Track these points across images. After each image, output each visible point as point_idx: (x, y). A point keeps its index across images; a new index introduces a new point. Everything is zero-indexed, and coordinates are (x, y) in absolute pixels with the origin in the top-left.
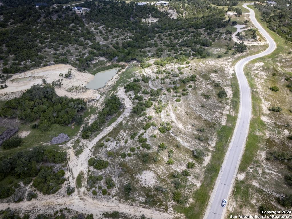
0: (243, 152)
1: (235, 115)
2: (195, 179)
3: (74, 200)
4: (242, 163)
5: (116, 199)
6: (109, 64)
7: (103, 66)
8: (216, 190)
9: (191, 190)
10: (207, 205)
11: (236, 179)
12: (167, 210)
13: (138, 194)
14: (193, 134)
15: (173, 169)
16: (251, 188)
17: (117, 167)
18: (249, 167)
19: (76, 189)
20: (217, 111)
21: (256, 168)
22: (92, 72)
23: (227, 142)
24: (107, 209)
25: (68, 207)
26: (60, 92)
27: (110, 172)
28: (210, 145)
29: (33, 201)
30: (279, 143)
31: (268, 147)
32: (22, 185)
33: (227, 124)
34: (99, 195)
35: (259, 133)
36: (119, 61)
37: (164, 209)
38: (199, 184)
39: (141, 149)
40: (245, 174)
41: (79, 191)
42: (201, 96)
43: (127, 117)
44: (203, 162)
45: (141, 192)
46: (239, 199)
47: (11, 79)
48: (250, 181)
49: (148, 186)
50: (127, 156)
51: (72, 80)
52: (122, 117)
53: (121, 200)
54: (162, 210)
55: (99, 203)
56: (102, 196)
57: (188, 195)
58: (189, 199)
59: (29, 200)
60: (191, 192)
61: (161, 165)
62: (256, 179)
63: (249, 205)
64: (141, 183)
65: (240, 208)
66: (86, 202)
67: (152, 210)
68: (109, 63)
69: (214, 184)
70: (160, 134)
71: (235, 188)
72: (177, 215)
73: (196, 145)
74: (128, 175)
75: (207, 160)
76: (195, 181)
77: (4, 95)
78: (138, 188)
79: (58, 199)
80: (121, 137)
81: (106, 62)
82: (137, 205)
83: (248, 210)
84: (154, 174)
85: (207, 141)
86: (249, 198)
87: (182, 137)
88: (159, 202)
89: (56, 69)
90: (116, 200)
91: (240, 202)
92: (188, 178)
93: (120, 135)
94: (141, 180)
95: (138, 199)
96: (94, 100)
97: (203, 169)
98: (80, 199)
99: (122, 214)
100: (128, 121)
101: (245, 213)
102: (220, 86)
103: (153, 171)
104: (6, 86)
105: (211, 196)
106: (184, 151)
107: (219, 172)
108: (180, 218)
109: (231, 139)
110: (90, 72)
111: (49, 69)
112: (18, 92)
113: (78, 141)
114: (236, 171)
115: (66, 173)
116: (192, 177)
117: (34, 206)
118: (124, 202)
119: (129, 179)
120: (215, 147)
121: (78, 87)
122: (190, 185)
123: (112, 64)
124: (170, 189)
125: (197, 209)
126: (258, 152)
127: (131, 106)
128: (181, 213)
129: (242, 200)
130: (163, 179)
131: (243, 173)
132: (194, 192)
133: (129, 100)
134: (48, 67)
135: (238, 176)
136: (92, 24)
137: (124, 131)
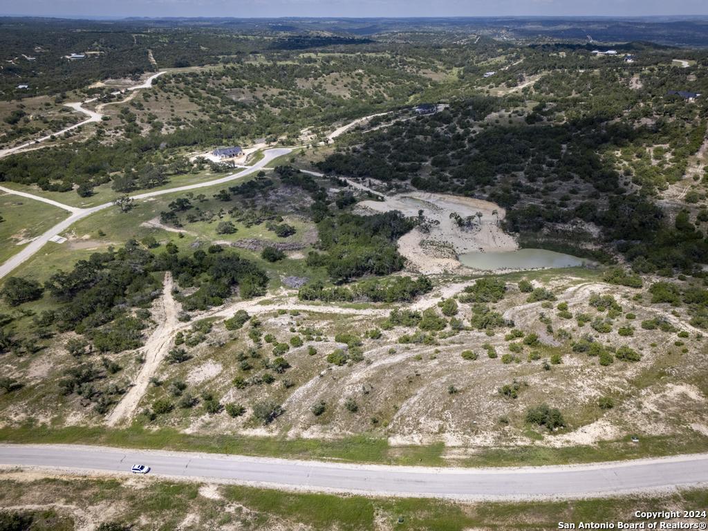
0: (293, 489)
2: (202, 424)
3: (172, 326)
4: (253, 491)
6: (589, 246)
7: (572, 244)
9: (178, 424)
11: (202, 483)
12: (140, 406)
15: (227, 392)
16: (178, 513)
18: (240, 505)
21: (237, 519)
22: (525, 242)
23: (321, 455)
27: (219, 336)
28: (306, 429)
33: (395, 447)
38: (189, 431)
40: (220, 499)
44: (250, 428)
45: (178, 373)
46: (149, 493)
47: (405, 195)
48: (196, 510)
49: (189, 377)
51: (464, 234)
54: (142, 402)
57: (168, 423)
58: (157, 426)
60: (172, 426)
62: (204, 520)
63: (135, 513)
64: (196, 369)
65: (127, 497)
66: (167, 337)
67: (143, 392)
68: (595, 245)
71: (177, 484)
72: (130, 420)
73: (301, 409)
74: (212, 352)
76: (198, 424)
77: (363, 209)
78: (186, 368)
81: (592, 240)
83: (122, 510)
84: (214, 376)
85: (318, 423)
86: (153, 512)
87: (320, 385)
91: (143, 496)
92: (205, 415)
94: (202, 367)
95: (166, 374)
97: (230, 432)
101: (116, 506)
103: (222, 373)
104: (383, 200)
107: (219, 454)
108: (124, 424)
109: (337, 461)
110: (520, 239)
114: (225, 482)
116: (207, 419)
119: (204, 355)
121: (451, 247)
122: (188, 421)
128: (132, 423)
129: (146, 499)
131: (222, 495)
132: (174, 429)
134: (469, 199)
135: (211, 486)
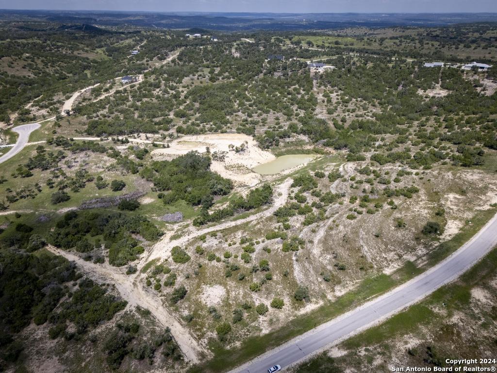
0: (378, 323)
1: (424, 267)
2: (268, 323)
3: (127, 281)
5: (162, 300)
6: (308, 147)
7: (299, 148)
8: (281, 350)
9: (250, 332)
10: (251, 360)
11: (324, 352)
12: (200, 339)
13: (186, 306)
14: (324, 268)
15: (252, 298)
17: (194, 267)
18: (364, 348)
19: (138, 273)
20: (394, 250)
21: (375, 355)
22: (277, 153)
23: (364, 298)
24: (144, 306)
25: (116, 285)
26: (216, 167)
27: (182, 270)
28: (335, 291)
29: (98, 265)
30: (466, 341)
31: (435, 337)
32: (103, 247)
33: (392, 275)
34: (151, 288)
35: (439, 310)
36: (326, 146)
37: (198, 335)
38: (265, 331)
39: (239, 259)
40: (348, 352)
41: (139, 276)
42: (392, 222)
43: (264, 218)
44: (301, 308)
45: (193, 306)
47: (179, 140)
48: (345, 366)
49: (206, 303)
50: (215, 261)
51: (242, 156)
52: (258, 216)
53: (166, 303)
54: (195, 336)
55: (144, 296)
56: (153, 290)
57: (241, 336)
58: (237, 342)
59: (95, 263)
60: (247, 335)
61: (243, 287)
62: (358, 368)
64: (202, 296)
66: (136, 289)
67: (185, 331)
68: (310, 146)
69: (286, 342)
70: (279, 251)
71: (310, 362)
72: (206, 351)
73: (313, 283)
74: (196, 281)
75: (310, 308)
76: (265, 325)
77: (160, 155)
78: (193, 299)
79: (117, 273)
80: (233, 237)
81: (307, 143)
82: (175, 317)
84: (224, 293)
85: (334, 285)
87: (304, 266)
88: (200, 325)
89: (234, 139)
90: (160, 300)
92: (260, 318)
93: (235, 235)
94: (205, 293)
95: (183, 310)
96: (246, 186)
97: (291, 317)
98: (133, 283)
99: (153, 317)
100: (260, 223)
102: (444, 217)
103: (227, 289)
104: (168, 147)
105: (266, 353)
106: (289, 283)
107: (309, 331)
108: (207, 356)
109: (376, 297)
110: (273, 152)
111: (226, 137)
112: (174, 155)
113: (188, 225)
114: (338, 342)
115: (145, 252)
116: (265, 319)
117: (94, 270)
118: (166, 307)
119: (194, 286)
120: (339, 298)
121: (244, 166)
122: (255, 327)
123: (314, 148)
124: (226, 319)
125: (234, 357)
126: (405, 336)
127: (281, 206)
128: (212, 351)
130: (229, 304)
131: (346, 349)
132: (252, 337)
133: (286, 198)
134: (225, 134)
135: (333, 349)
136: (325, 88)
137: (243, 232)
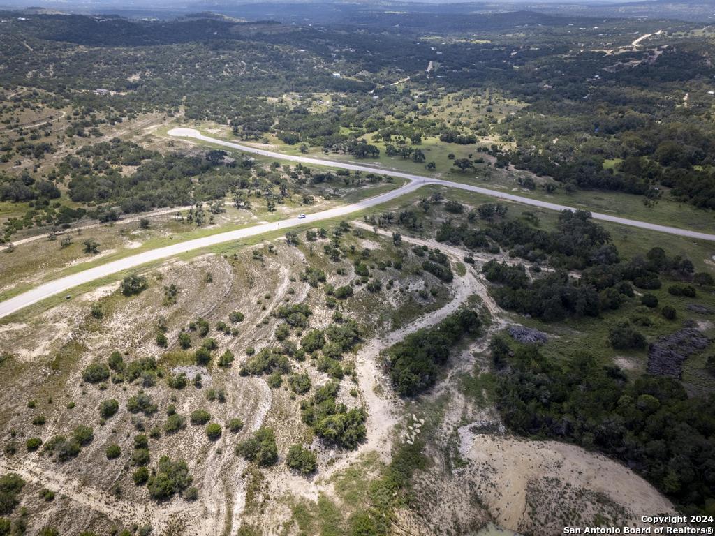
14: (275, 259)
43: (377, 336)
52: (390, 340)
80: (399, 298)
93: (399, 302)
100: (377, 325)
127: (361, 360)
133: (360, 378)
137: (391, 307)
